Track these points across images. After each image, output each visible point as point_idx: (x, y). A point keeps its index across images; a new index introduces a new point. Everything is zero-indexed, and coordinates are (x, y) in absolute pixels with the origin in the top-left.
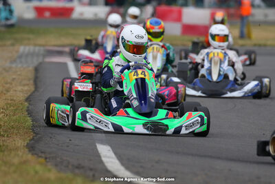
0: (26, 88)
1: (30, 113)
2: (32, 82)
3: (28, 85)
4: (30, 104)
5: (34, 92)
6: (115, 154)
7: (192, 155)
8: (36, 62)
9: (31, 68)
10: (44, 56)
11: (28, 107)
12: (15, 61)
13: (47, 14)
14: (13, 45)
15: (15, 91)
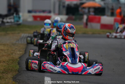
0: (21, 53)
1: (19, 63)
2: (24, 50)
3: (22, 51)
4: (20, 60)
5: (24, 54)
9: (25, 44)
11: (19, 61)
12: (18, 40)
13: (38, 19)
14: (19, 33)
15: (15, 54)
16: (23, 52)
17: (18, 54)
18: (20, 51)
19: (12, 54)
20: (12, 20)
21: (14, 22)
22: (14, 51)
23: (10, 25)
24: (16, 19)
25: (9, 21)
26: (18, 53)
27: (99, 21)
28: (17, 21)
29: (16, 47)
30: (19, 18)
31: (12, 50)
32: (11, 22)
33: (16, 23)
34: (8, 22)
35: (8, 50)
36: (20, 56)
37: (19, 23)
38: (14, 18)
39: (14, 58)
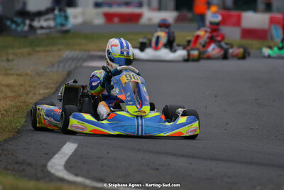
2: (57, 85)
3: (51, 88)
6: (75, 150)
7: (152, 152)
8: (73, 67)
9: (65, 73)
10: (85, 60)
12: (53, 65)
13: (116, 20)
14: (59, 50)
15: (35, 94)
16: (53, 90)
17: (40, 94)
18: (47, 88)
19: (27, 94)
20: (52, 23)
21: (55, 27)
22: (35, 87)
23: (47, 34)
24: (60, 20)
25: (44, 24)
26: (41, 91)
27: (238, 23)
28: (62, 25)
29: (43, 81)
30: (66, 18)
31: (30, 87)
32: (49, 28)
33: (59, 28)
34: (42, 28)
35: (21, 85)
36: (42, 98)
37: (65, 28)
38: (54, 19)
39: (25, 102)
